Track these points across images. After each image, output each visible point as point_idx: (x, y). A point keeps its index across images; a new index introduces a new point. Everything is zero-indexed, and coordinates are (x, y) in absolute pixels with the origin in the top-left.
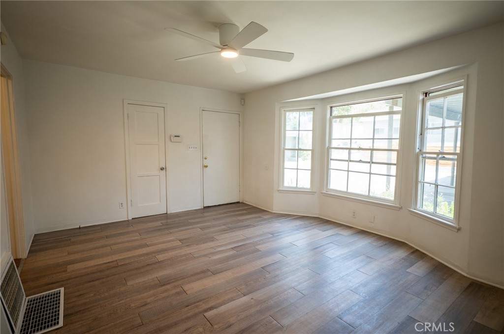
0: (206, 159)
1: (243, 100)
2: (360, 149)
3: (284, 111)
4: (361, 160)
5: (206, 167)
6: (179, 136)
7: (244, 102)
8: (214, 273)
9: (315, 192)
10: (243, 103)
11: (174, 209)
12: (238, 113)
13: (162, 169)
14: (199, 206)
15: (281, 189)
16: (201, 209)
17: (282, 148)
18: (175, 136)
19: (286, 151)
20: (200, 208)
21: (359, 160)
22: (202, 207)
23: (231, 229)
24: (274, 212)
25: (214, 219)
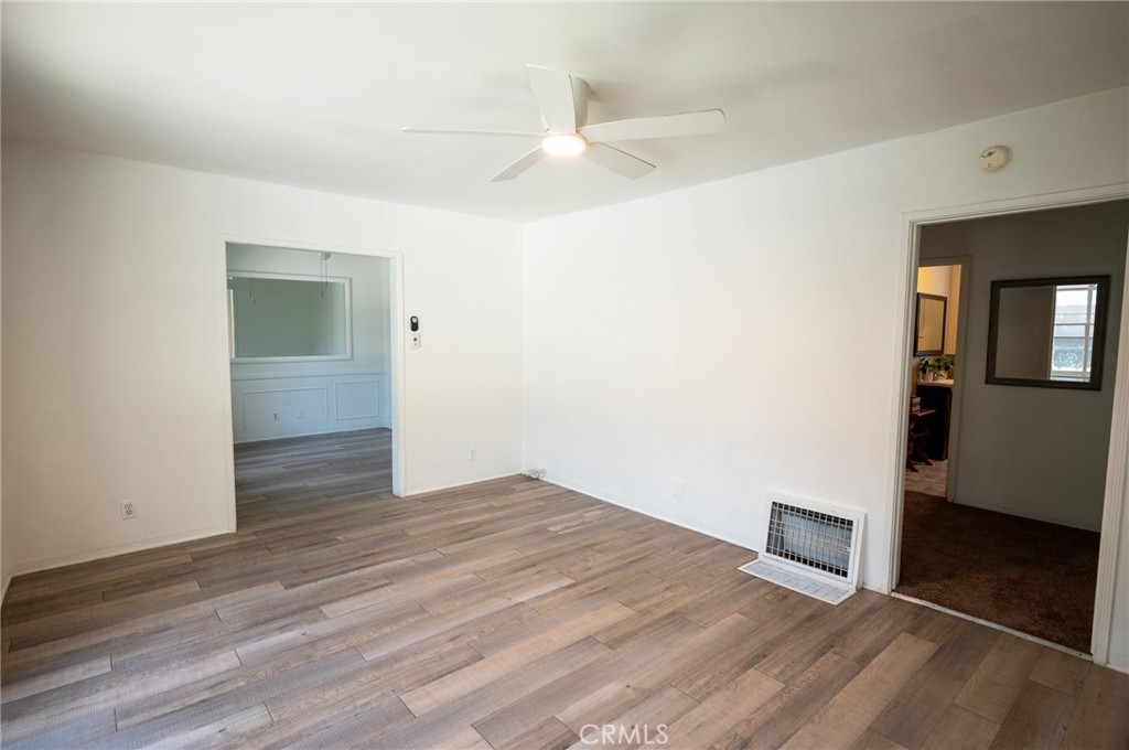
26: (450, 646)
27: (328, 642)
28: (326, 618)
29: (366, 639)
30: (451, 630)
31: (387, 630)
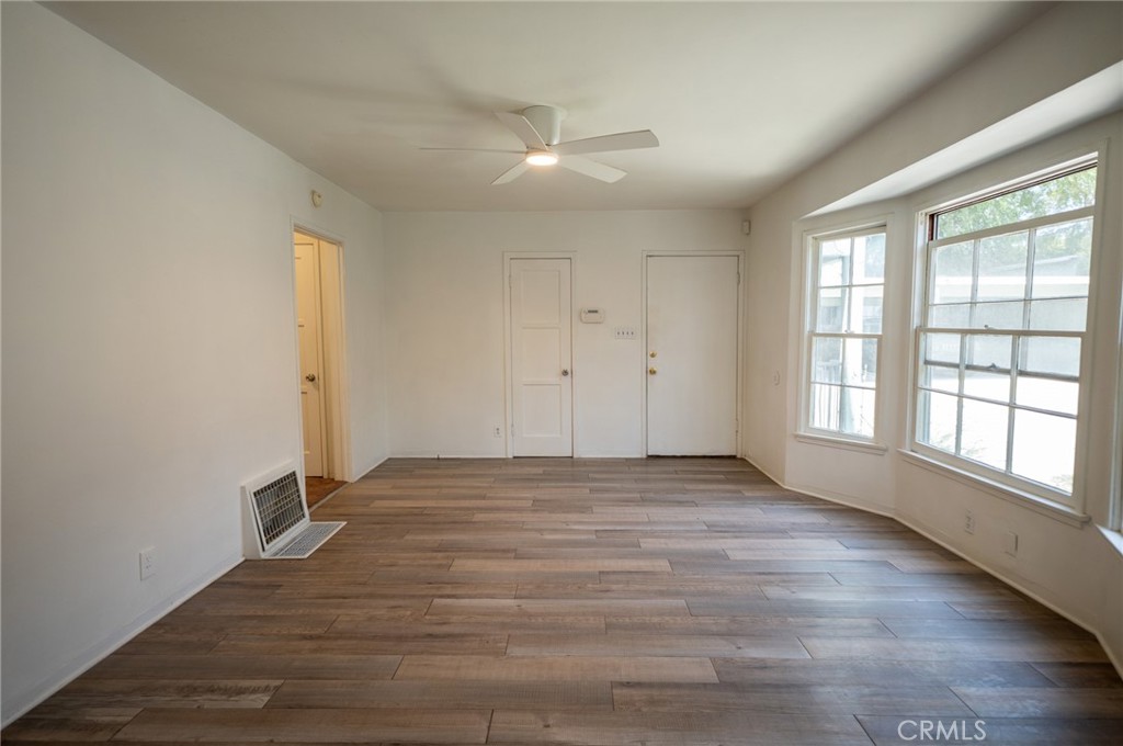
0: (653, 356)
1: (746, 224)
2: (988, 331)
3: (816, 239)
4: (993, 366)
5: (653, 372)
6: (596, 312)
7: (750, 228)
8: (518, 557)
9: (885, 450)
10: (746, 229)
11: (584, 452)
12: (736, 253)
13: (565, 373)
14: (637, 452)
15: (802, 433)
16: (641, 459)
17: (806, 333)
18: (590, 312)
19: (814, 339)
20: (639, 456)
21: (989, 365)
22: (644, 456)
23: (643, 501)
24: (786, 487)
25: (636, 480)
26: (614, 587)
27: (714, 628)
28: (713, 660)
29: (678, 618)
30: (601, 598)
31: (656, 620)
